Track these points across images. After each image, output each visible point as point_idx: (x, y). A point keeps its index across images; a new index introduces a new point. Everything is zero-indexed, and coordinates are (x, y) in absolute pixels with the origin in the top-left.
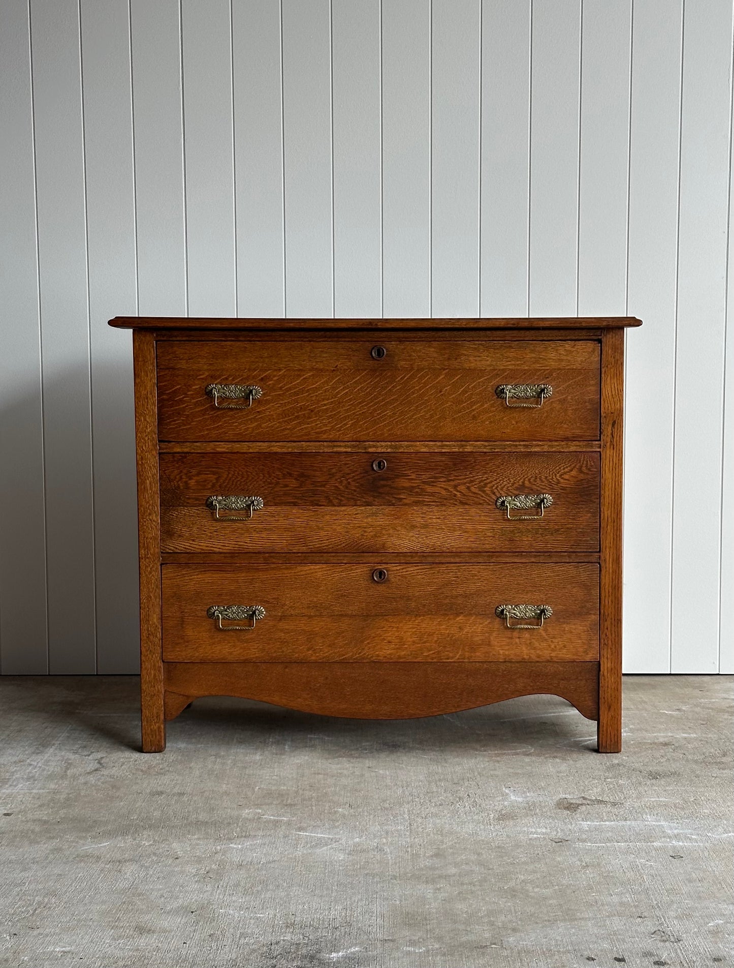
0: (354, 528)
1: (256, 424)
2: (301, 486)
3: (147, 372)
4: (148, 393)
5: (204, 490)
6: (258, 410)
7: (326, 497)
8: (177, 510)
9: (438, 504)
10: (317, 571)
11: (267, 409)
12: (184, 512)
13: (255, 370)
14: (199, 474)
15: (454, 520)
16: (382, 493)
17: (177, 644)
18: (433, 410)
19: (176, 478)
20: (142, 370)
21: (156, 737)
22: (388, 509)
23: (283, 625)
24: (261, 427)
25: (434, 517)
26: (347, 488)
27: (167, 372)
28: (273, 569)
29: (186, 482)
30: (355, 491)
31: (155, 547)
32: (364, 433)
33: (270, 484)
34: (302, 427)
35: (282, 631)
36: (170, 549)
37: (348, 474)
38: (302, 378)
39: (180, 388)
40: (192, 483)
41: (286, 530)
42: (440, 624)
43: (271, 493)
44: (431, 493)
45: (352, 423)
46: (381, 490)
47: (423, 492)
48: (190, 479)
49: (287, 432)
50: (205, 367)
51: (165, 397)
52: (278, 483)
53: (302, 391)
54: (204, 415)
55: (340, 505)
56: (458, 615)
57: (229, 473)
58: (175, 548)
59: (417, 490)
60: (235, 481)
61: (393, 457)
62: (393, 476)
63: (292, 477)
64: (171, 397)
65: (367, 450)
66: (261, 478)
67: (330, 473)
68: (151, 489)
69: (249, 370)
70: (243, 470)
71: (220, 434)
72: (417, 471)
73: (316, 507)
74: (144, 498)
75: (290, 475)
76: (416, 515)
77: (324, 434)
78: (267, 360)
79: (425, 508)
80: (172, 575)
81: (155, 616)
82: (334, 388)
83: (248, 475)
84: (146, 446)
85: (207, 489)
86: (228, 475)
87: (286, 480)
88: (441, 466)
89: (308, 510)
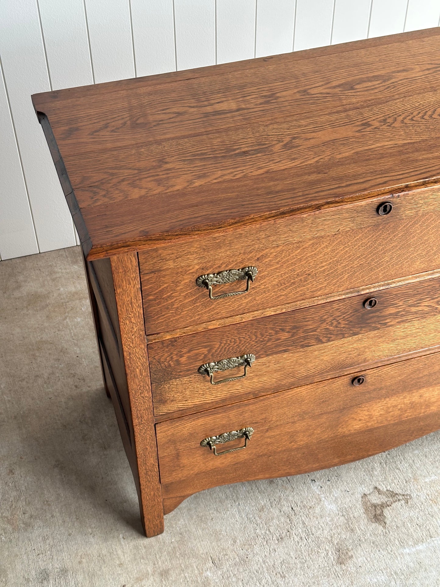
0: (340, 354)
1: (251, 298)
2: (292, 336)
3: (129, 280)
4: (131, 299)
5: (196, 361)
6: (253, 286)
7: (316, 338)
8: (169, 382)
9: (420, 318)
10: (303, 391)
11: (262, 284)
12: (176, 383)
13: (250, 252)
14: (189, 352)
15: (432, 327)
16: (368, 323)
17: (173, 471)
18: (431, 247)
19: (167, 360)
20: (124, 280)
21: (158, 527)
22: (372, 334)
23: (267, 434)
24: (255, 299)
25: (414, 329)
26: (336, 327)
27: (152, 275)
28: (264, 400)
29: (177, 361)
30: (344, 327)
31: (148, 414)
32: (360, 281)
33: (262, 342)
34: (298, 290)
35: (267, 437)
36: (164, 412)
37: (339, 316)
38: (301, 248)
39: (168, 286)
40: (183, 360)
41: (276, 371)
42: (405, 398)
43: (263, 348)
44: (415, 312)
45: (348, 276)
46: (369, 321)
47: (408, 313)
48: (181, 357)
49: (282, 297)
50: (196, 261)
51: (151, 297)
52: (269, 340)
53: (300, 260)
54: (194, 304)
55: (329, 341)
56: (420, 388)
57: (221, 343)
58: (168, 410)
59: (403, 313)
60: (228, 348)
61: (385, 293)
62: (382, 308)
63: (284, 331)
64: (157, 297)
65: (360, 294)
66: (253, 339)
67: (322, 319)
68: (141, 374)
69: (244, 253)
70: (236, 338)
71: (213, 315)
72: (405, 299)
73: (306, 348)
74: (134, 383)
75: (283, 330)
76: (399, 330)
77: (319, 291)
78: (263, 241)
79: (406, 324)
80: (166, 429)
81: (152, 459)
82: (333, 251)
83: (241, 341)
84: (133, 343)
85: (199, 361)
86: (220, 345)
87: (278, 335)
88: (428, 289)
89: (298, 352)
